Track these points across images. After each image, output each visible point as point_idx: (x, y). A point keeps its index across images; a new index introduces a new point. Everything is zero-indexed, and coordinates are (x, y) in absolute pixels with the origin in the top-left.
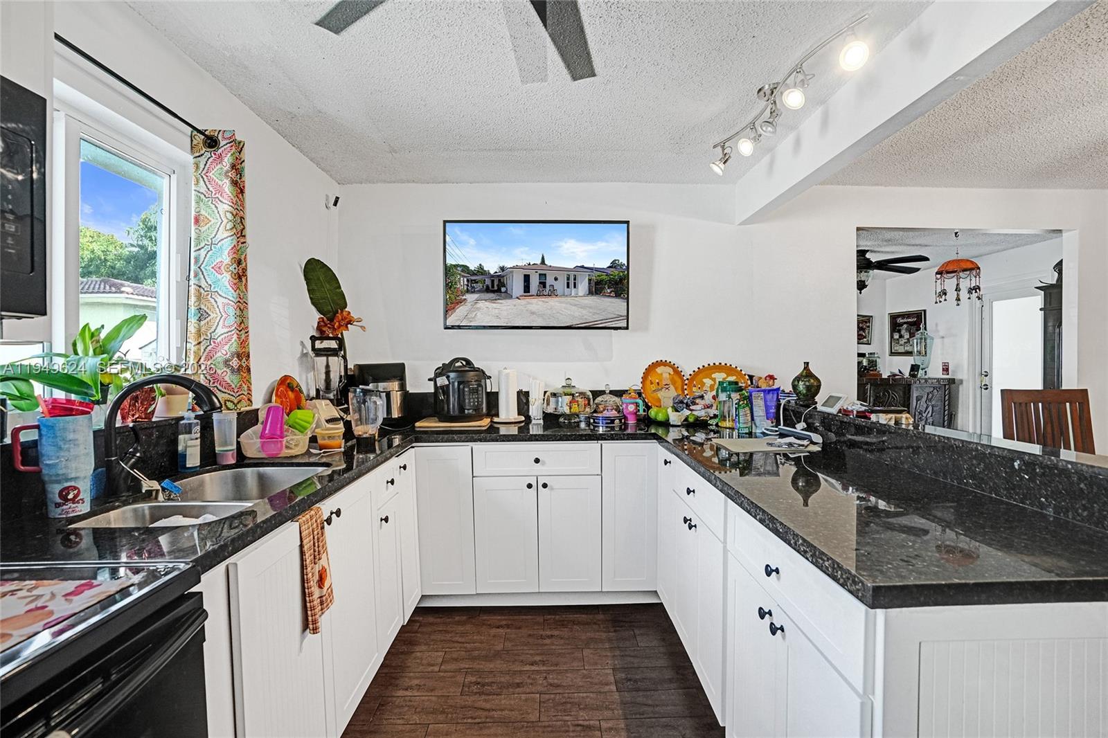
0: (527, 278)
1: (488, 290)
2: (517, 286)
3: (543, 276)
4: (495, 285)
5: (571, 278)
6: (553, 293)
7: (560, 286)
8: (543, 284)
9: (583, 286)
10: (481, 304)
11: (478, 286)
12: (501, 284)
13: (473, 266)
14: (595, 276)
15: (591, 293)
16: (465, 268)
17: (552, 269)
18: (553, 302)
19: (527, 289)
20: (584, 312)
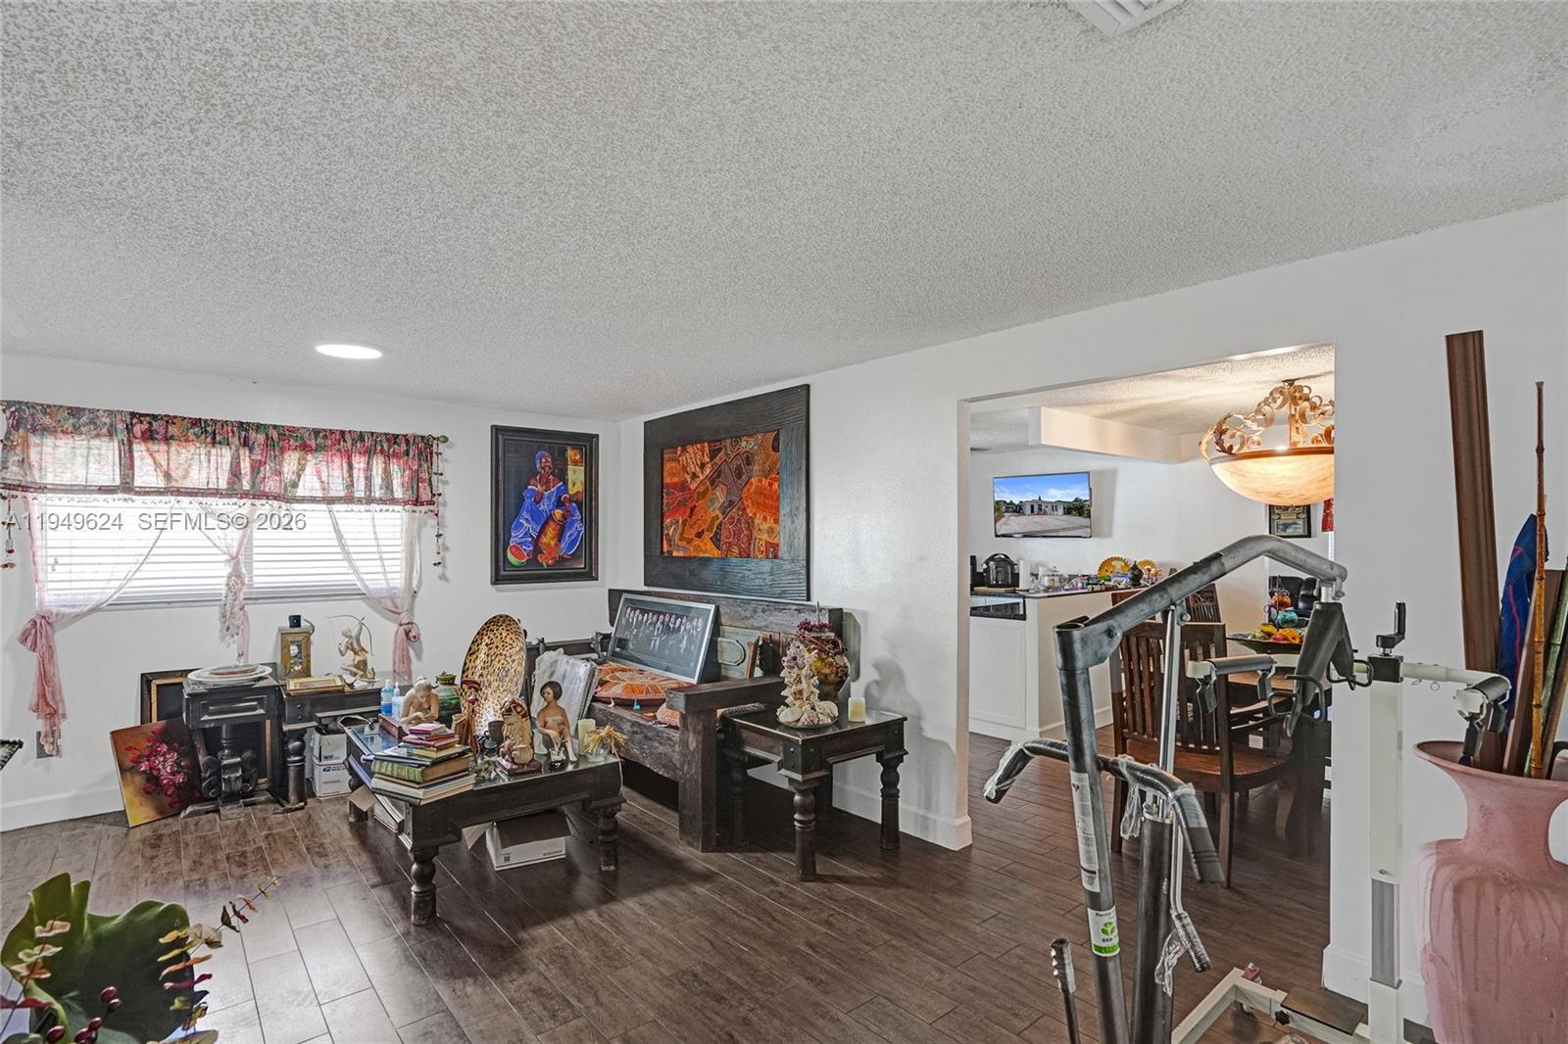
0: (1032, 507)
1: (1014, 511)
2: (1028, 510)
3: (1040, 505)
4: (1018, 509)
5: (1054, 506)
6: (1045, 513)
7: (1049, 510)
8: (1040, 509)
9: (1061, 510)
10: (1012, 518)
11: (1010, 510)
12: (1021, 509)
13: (1008, 501)
14: (1066, 505)
15: (1065, 514)
16: (1005, 502)
17: (1044, 502)
18: (1045, 517)
19: (1032, 511)
20: (1063, 523)
